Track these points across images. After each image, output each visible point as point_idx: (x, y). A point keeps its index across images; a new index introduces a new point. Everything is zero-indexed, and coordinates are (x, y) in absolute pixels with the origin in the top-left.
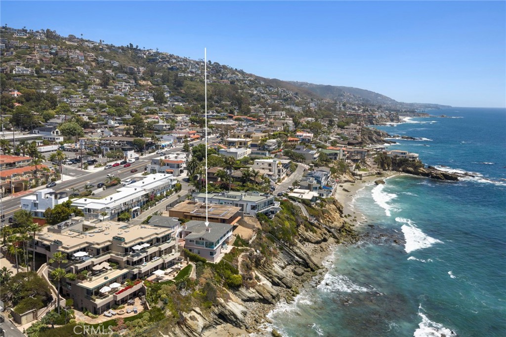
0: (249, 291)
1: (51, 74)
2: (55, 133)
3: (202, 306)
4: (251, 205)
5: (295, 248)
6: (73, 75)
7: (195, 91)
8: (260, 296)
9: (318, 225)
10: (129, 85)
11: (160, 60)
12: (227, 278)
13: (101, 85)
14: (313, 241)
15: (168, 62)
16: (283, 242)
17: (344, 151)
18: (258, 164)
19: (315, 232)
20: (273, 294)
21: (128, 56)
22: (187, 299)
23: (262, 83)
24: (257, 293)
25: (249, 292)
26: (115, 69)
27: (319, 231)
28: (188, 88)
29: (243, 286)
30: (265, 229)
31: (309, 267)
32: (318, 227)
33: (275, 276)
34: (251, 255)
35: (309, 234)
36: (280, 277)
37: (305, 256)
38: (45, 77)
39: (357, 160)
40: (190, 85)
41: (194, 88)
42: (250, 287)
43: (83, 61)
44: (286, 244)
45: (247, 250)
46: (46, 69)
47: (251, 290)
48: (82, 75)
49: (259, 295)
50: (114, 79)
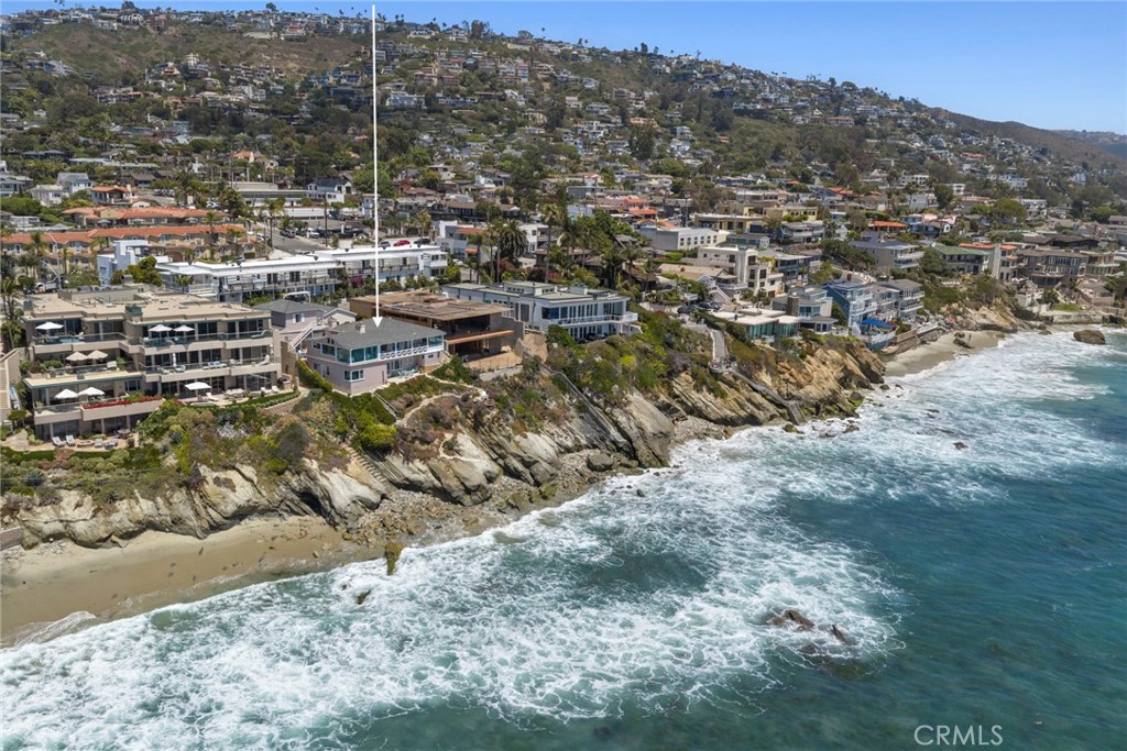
0: (411, 465)
1: (453, 105)
2: (344, 189)
3: (263, 467)
4: (543, 308)
5: (617, 412)
6: (494, 106)
7: (755, 139)
8: (436, 482)
9: (731, 378)
10: (608, 127)
11: (699, 75)
12: (362, 430)
13: (546, 126)
14: (712, 416)
15: (716, 79)
16: (589, 395)
17: (1004, 253)
18: (705, 256)
19: (723, 395)
20: (467, 484)
21: (632, 71)
22: (229, 446)
23: (950, 125)
24: (430, 475)
25: (410, 469)
26: (585, 94)
27: (732, 394)
28: (741, 133)
29: (397, 451)
30: (554, 361)
31: (636, 458)
32: (731, 385)
33: (512, 454)
34: (465, 399)
35: (703, 398)
36: (527, 460)
37: (633, 433)
38: (441, 112)
39: (1052, 281)
40: (748, 126)
41: (755, 134)
42: (415, 458)
43: (525, 80)
44: (595, 400)
45: (461, 389)
46: (446, 96)
47: (418, 464)
48: (513, 107)
49: (433, 478)
50: (580, 116)
